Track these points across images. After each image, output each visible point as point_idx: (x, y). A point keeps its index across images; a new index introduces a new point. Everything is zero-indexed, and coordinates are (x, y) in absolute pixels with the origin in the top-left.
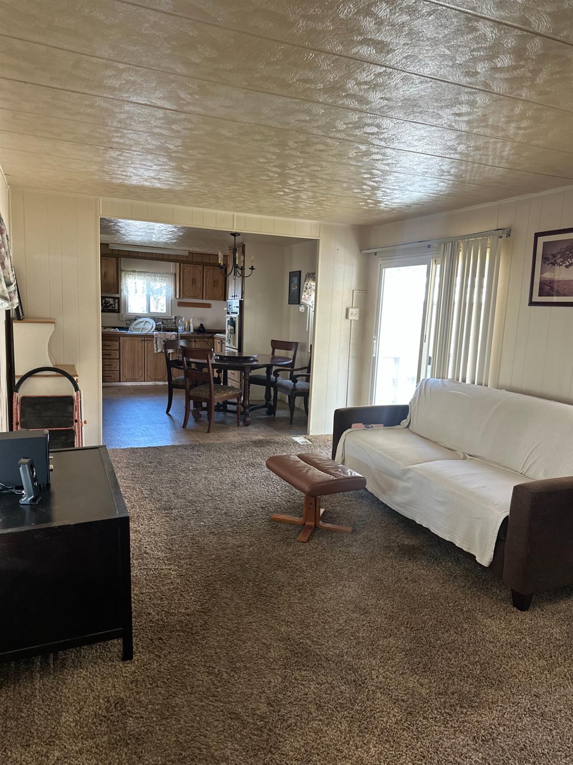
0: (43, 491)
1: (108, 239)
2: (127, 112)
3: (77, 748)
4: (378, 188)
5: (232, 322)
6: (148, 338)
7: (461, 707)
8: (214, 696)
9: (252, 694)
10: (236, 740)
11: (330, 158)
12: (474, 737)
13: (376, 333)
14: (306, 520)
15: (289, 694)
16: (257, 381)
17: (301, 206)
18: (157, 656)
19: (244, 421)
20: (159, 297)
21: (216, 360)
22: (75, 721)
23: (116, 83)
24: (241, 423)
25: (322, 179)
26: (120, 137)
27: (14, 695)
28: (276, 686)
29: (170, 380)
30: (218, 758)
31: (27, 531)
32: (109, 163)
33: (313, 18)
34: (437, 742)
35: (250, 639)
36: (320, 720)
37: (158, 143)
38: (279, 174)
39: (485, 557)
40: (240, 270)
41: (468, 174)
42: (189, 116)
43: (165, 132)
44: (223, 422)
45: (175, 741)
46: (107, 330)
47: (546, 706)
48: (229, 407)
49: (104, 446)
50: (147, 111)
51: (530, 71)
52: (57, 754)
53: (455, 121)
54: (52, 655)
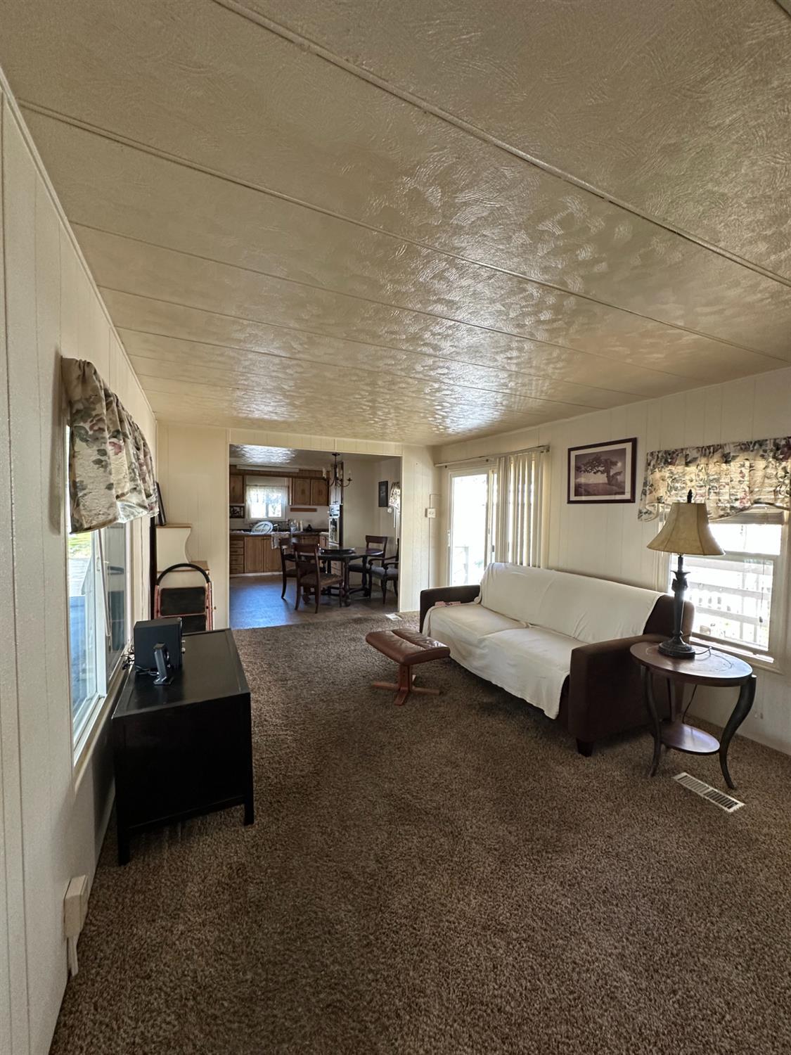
0: (175, 671)
1: (235, 461)
2: (251, 360)
3: (201, 920)
4: (447, 417)
5: (334, 522)
6: (267, 537)
7: (546, 852)
8: (327, 856)
9: (362, 851)
10: (349, 900)
11: (410, 394)
12: (562, 882)
13: (450, 528)
14: (401, 685)
15: (395, 849)
16: (355, 569)
17: (388, 431)
18: (275, 819)
19: (346, 602)
20: (276, 505)
21: (322, 553)
22: (200, 891)
23: (241, 336)
24: (343, 604)
25: (404, 410)
26: (245, 380)
27: (143, 867)
28: (382, 843)
29: (284, 570)
30: (333, 921)
31: (160, 711)
32: (237, 401)
33: (398, 282)
34: (530, 889)
35: (358, 797)
36: (424, 874)
37: (275, 384)
38: (371, 407)
39: (552, 712)
40: (340, 482)
41: (516, 405)
42: (300, 362)
43: (280, 375)
44: (328, 604)
45: (292, 906)
46: (234, 532)
47: (619, 847)
48: (333, 591)
49: (230, 629)
50: (265, 358)
51: (566, 323)
52: (181, 927)
53: (508, 363)
54: (180, 825)
